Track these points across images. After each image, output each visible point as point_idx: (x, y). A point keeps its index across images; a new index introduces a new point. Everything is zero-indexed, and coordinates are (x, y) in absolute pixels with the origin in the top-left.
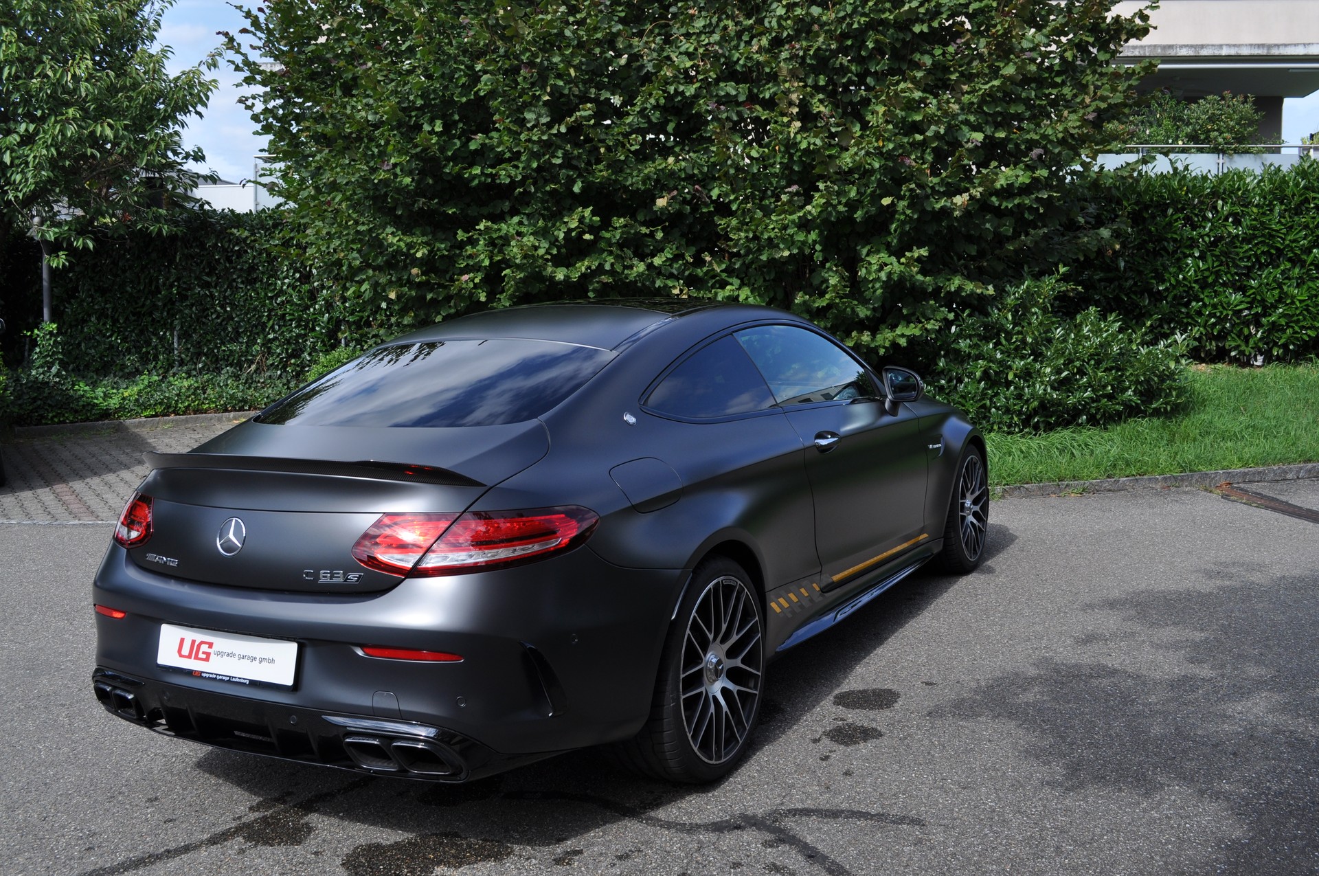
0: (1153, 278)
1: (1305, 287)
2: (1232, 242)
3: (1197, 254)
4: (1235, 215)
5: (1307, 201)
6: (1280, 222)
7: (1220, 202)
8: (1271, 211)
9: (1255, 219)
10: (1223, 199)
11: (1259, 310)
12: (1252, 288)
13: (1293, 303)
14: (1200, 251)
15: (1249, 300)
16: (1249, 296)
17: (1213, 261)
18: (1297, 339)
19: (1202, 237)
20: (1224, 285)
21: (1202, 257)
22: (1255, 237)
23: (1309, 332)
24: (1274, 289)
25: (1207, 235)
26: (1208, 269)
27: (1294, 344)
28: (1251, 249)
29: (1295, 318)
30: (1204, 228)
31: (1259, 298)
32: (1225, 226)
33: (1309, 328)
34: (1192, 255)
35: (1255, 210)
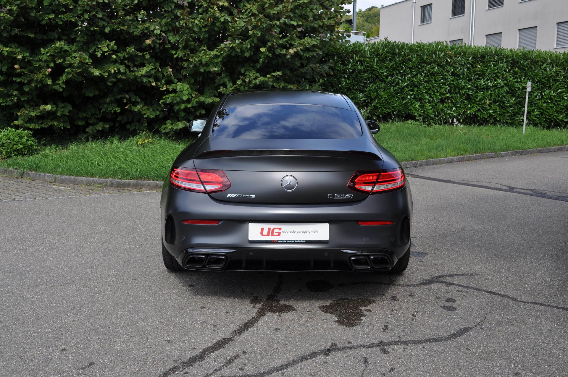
0: (330, 86)
1: (386, 92)
2: (359, 73)
3: (346, 77)
4: (360, 61)
5: (386, 57)
6: (377, 65)
7: (355, 56)
8: (374, 60)
9: (368, 63)
10: (355, 54)
11: (369, 100)
12: (366, 91)
13: (382, 98)
14: (348, 75)
15: (365, 96)
16: (366, 95)
17: (352, 80)
18: (383, 112)
19: (348, 69)
20: (356, 90)
21: (348, 78)
22: (368, 70)
23: (387, 110)
24: (374, 92)
25: (350, 69)
26: (350, 83)
27: (382, 114)
28: (367, 76)
29: (383, 104)
30: (349, 66)
31: (369, 96)
32: (357, 66)
33: (387, 108)
34: (344, 77)
35: (368, 60)
